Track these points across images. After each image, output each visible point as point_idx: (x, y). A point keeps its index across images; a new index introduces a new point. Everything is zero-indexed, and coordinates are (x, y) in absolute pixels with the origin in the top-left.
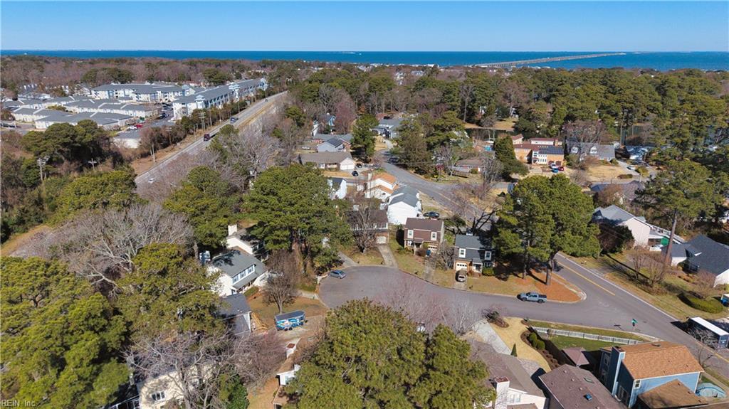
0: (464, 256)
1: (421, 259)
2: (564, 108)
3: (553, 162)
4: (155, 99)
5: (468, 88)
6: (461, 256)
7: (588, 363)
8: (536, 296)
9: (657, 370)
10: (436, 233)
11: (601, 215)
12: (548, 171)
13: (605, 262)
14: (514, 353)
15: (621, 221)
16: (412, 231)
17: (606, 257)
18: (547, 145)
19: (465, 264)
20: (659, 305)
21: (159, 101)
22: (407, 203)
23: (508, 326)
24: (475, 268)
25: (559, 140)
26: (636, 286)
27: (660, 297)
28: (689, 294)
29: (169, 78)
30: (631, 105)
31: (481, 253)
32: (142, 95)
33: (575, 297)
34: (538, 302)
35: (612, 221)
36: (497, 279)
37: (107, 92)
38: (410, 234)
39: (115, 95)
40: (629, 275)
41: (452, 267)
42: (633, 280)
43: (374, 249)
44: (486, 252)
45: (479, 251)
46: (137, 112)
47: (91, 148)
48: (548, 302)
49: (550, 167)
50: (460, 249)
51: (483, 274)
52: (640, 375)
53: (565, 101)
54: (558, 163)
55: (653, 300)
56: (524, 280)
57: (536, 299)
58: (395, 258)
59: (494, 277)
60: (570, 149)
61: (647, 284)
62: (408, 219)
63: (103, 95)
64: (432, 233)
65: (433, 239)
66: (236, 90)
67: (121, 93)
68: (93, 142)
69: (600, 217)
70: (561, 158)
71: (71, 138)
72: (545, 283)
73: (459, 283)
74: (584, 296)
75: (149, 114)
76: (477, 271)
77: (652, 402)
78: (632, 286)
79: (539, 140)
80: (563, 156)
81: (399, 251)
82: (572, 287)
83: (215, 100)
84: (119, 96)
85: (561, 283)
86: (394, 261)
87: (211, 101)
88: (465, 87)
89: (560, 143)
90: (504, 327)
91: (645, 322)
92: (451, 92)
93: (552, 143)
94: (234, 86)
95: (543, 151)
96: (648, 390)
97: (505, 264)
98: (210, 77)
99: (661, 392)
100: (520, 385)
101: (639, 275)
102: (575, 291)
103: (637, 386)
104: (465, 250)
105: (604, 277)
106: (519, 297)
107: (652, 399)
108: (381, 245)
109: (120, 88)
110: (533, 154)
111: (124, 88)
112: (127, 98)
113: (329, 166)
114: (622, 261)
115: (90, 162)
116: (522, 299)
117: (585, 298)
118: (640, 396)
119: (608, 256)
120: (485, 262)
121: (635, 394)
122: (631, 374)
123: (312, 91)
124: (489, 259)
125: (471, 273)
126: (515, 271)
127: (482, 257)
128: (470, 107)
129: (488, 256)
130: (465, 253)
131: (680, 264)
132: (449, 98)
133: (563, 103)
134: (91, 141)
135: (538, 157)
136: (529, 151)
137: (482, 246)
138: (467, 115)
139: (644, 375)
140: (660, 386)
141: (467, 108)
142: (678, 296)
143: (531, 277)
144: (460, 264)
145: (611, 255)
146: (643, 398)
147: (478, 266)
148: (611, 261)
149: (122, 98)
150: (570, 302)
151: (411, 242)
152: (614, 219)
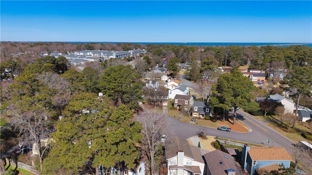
0: (196, 110)
1: (180, 112)
2: (269, 58)
3: (260, 80)
4: (100, 56)
5: (227, 51)
6: (195, 110)
7: (236, 154)
8: (225, 128)
9: (266, 157)
10: (187, 101)
11: (270, 98)
12: (257, 84)
13: (269, 118)
14: (199, 146)
15: (279, 100)
16: (177, 100)
17: (270, 117)
18: (257, 73)
19: (197, 114)
20: (289, 137)
21: (101, 57)
22: (180, 90)
23: (207, 139)
24: (202, 116)
25: (263, 71)
26: (280, 128)
27: (291, 134)
28: (306, 133)
29: (109, 49)
30: (302, 56)
31: (204, 109)
32: (95, 54)
33: (247, 130)
34: (226, 131)
35: (275, 100)
36: (211, 121)
37: (83, 53)
38: (176, 101)
39: (86, 54)
40: (278, 124)
41: (191, 115)
42: (279, 126)
43: (161, 107)
44: (207, 109)
45: (203, 108)
46: (91, 59)
47: (62, 67)
48: (231, 132)
49: (258, 82)
50: (195, 107)
51: (205, 119)
52: (256, 158)
53: (270, 55)
54: (262, 81)
55: (287, 135)
56: (223, 122)
57: (226, 129)
58: (168, 111)
59: (210, 120)
60: (269, 75)
61: (286, 128)
62: (176, 95)
63: (82, 54)
64: (186, 101)
65: (186, 104)
66: (131, 53)
67: (88, 54)
68: (63, 64)
69: (269, 98)
70: (264, 78)
71: (53, 62)
72: (233, 124)
73: (192, 121)
74: (251, 130)
75: (95, 60)
76: (203, 118)
77: (261, 173)
78: (278, 129)
79: (254, 70)
80: (265, 77)
81: (171, 109)
82: (246, 127)
83: (121, 55)
84: (87, 55)
85: (242, 125)
86: (167, 112)
87: (119, 56)
88: (226, 50)
89: (264, 72)
90: (205, 139)
91: (278, 143)
92: (219, 52)
93: (260, 72)
94: (131, 52)
95: (255, 75)
96: (261, 167)
97: (218, 116)
98: (124, 49)
99: (267, 168)
100: (193, 156)
101: (283, 124)
102: (247, 128)
103: (255, 164)
104: (197, 107)
105: (264, 124)
106: (218, 129)
107: (262, 171)
108: (164, 106)
109: (88, 52)
110: (250, 77)
111: (90, 52)
112: (90, 55)
113: (157, 79)
114: (277, 119)
115: (60, 71)
116: (219, 130)
117: (251, 132)
118: (256, 169)
119: (271, 116)
120: (206, 113)
121: (254, 168)
122: (251, 157)
123: (159, 52)
124: (208, 112)
125: (200, 118)
126: (221, 119)
127: (205, 111)
128: (228, 59)
129: (207, 111)
130: (197, 108)
131: (307, 121)
132: (219, 55)
133: (269, 55)
134: (62, 64)
135: (252, 78)
136: (249, 75)
137: (205, 106)
138: (227, 62)
139: (258, 158)
140: (267, 166)
141: (227, 60)
142: (301, 134)
143: (228, 122)
144: (195, 114)
145: (272, 116)
146: (257, 170)
147: (203, 115)
148: (272, 119)
149: (88, 55)
150: (242, 133)
151: (177, 105)
152: (276, 100)
